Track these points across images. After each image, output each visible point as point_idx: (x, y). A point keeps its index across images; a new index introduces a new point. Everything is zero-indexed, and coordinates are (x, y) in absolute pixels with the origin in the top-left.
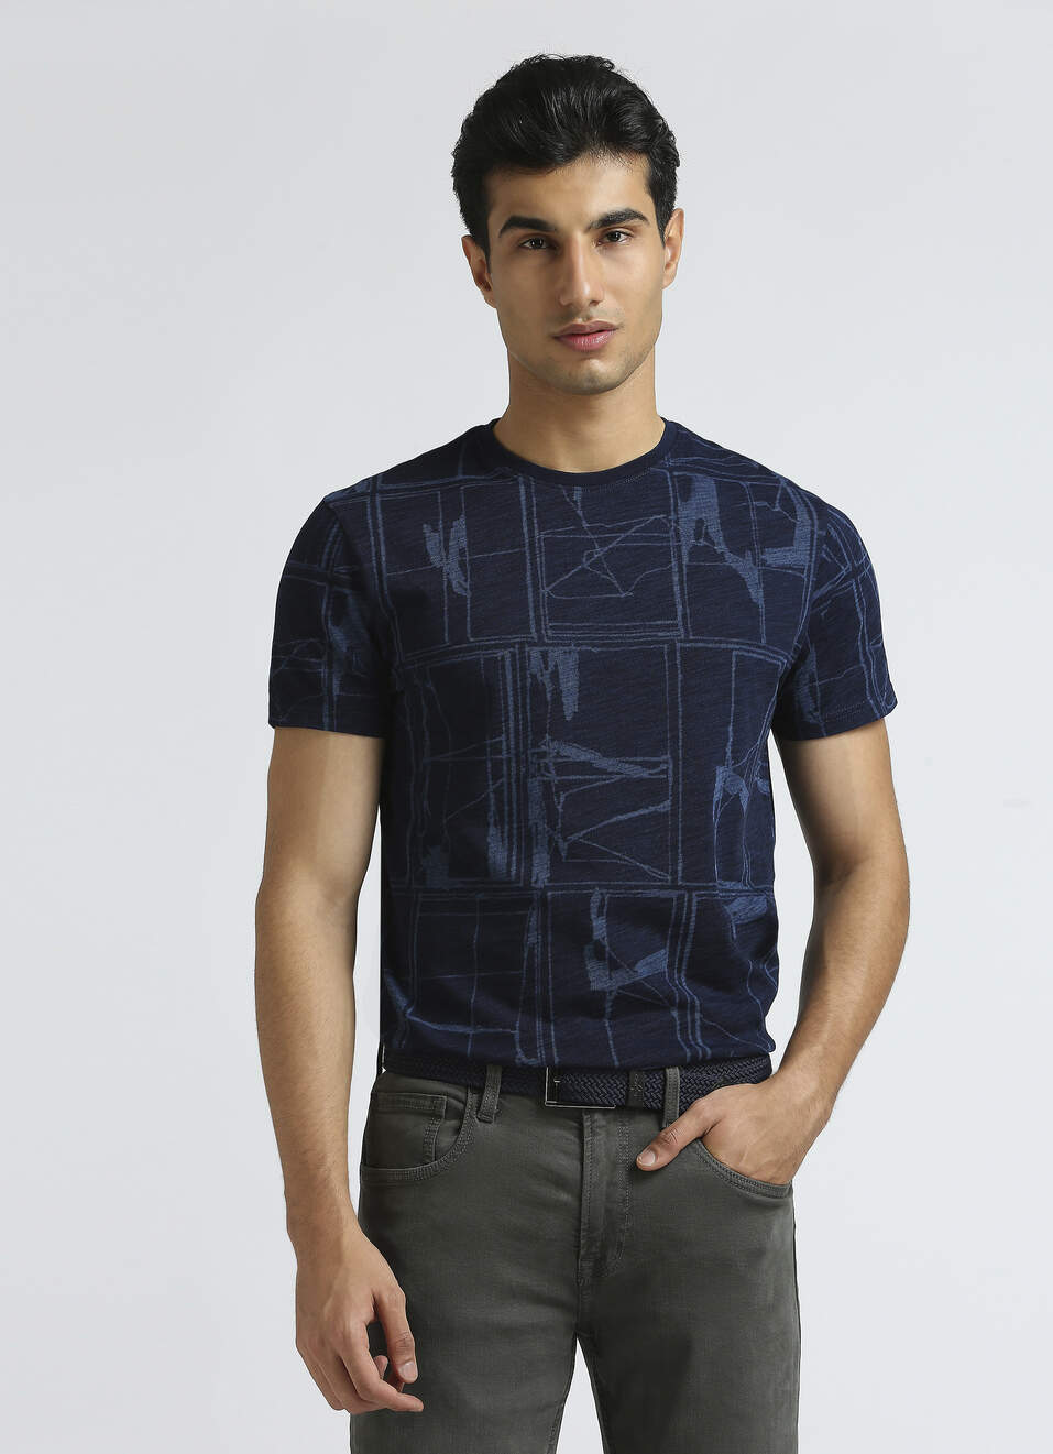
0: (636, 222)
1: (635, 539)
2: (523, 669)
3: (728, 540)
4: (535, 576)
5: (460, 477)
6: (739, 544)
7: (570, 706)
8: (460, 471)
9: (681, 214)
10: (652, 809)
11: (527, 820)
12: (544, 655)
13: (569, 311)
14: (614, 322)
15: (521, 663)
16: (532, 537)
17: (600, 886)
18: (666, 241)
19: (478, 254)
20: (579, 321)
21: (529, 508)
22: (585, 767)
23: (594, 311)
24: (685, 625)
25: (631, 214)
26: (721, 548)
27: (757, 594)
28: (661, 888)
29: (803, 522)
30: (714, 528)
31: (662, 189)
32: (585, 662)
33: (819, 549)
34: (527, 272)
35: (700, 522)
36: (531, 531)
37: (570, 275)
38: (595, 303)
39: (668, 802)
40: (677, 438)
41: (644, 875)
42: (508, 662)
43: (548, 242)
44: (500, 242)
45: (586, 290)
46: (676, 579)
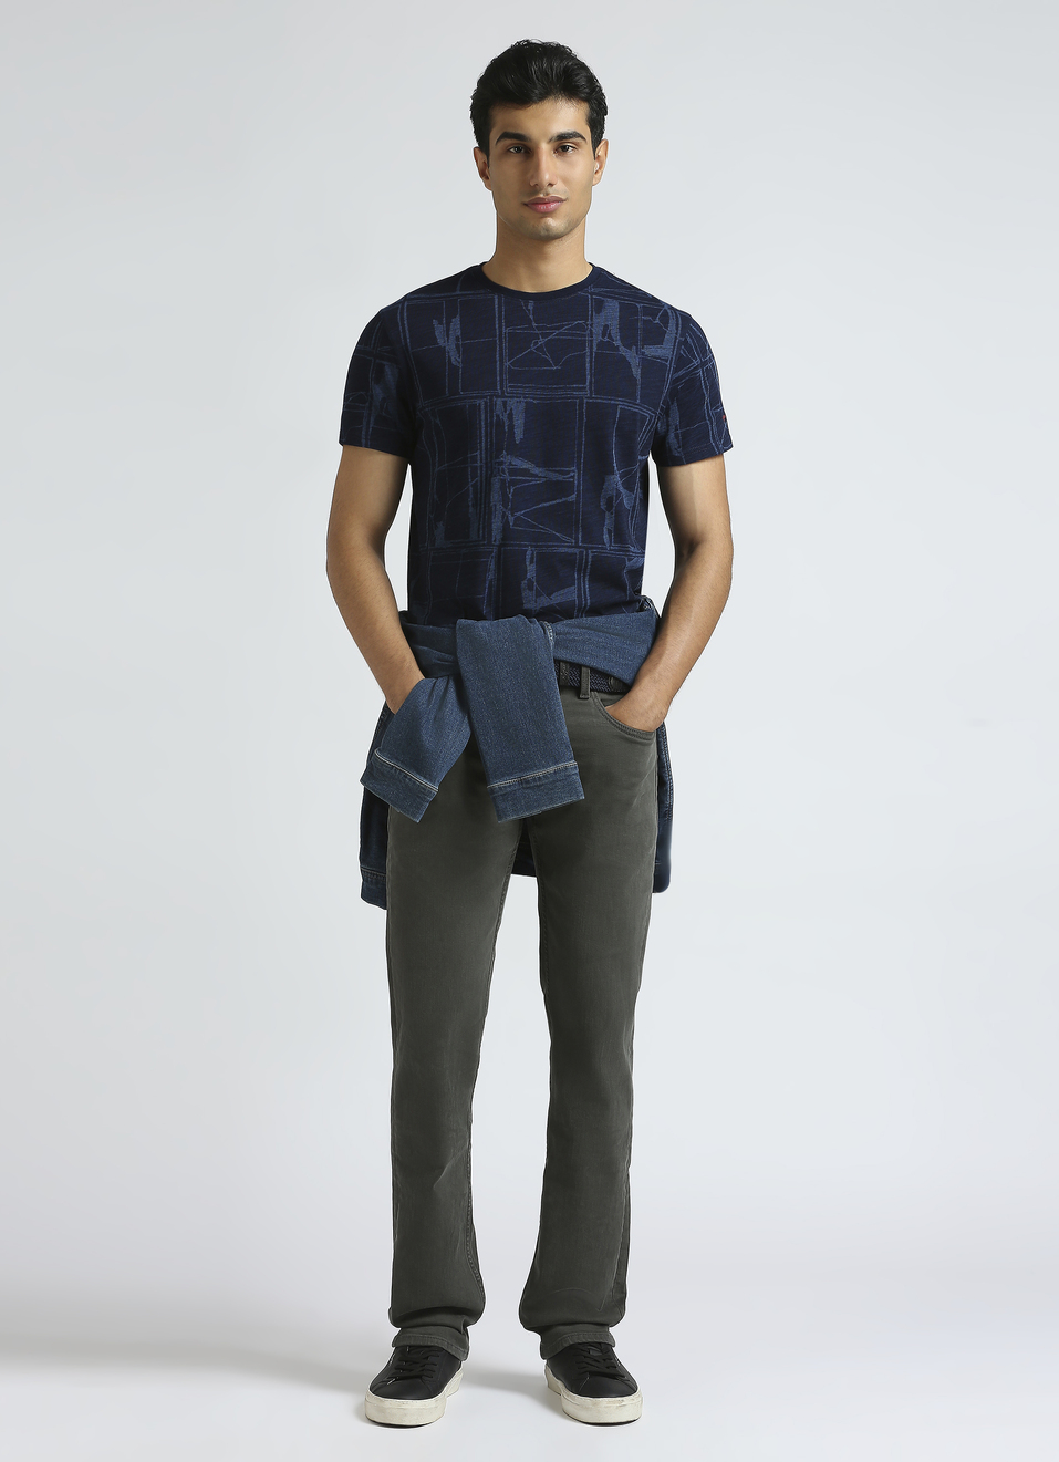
0: (578, 140)
1: (564, 334)
2: (492, 411)
3: (622, 339)
4: (501, 355)
5: (458, 293)
6: (629, 341)
7: (519, 435)
8: (458, 287)
9: (607, 142)
10: (564, 499)
11: (490, 502)
12: (505, 403)
13: (536, 189)
14: (563, 198)
15: (491, 408)
16: (501, 332)
17: (532, 546)
18: (596, 158)
19: (482, 157)
20: (542, 196)
21: (500, 312)
22: (526, 472)
23: (550, 190)
24: (590, 388)
25: (576, 135)
26: (617, 343)
27: (637, 372)
28: (568, 547)
29: (672, 331)
30: (615, 332)
31: (596, 122)
32: (529, 409)
33: (679, 348)
34: (510, 167)
35: (606, 327)
36: (500, 327)
37: (537, 167)
38: (551, 185)
39: (574, 496)
40: (599, 276)
41: (558, 539)
42: (483, 407)
43: (525, 149)
44: (496, 147)
45: (546, 177)
46: (588, 360)
